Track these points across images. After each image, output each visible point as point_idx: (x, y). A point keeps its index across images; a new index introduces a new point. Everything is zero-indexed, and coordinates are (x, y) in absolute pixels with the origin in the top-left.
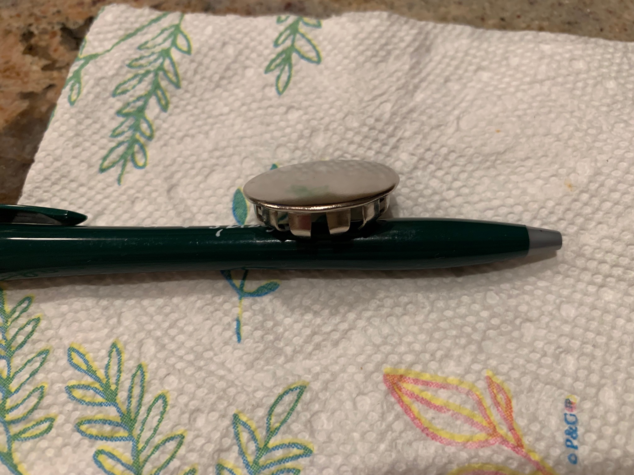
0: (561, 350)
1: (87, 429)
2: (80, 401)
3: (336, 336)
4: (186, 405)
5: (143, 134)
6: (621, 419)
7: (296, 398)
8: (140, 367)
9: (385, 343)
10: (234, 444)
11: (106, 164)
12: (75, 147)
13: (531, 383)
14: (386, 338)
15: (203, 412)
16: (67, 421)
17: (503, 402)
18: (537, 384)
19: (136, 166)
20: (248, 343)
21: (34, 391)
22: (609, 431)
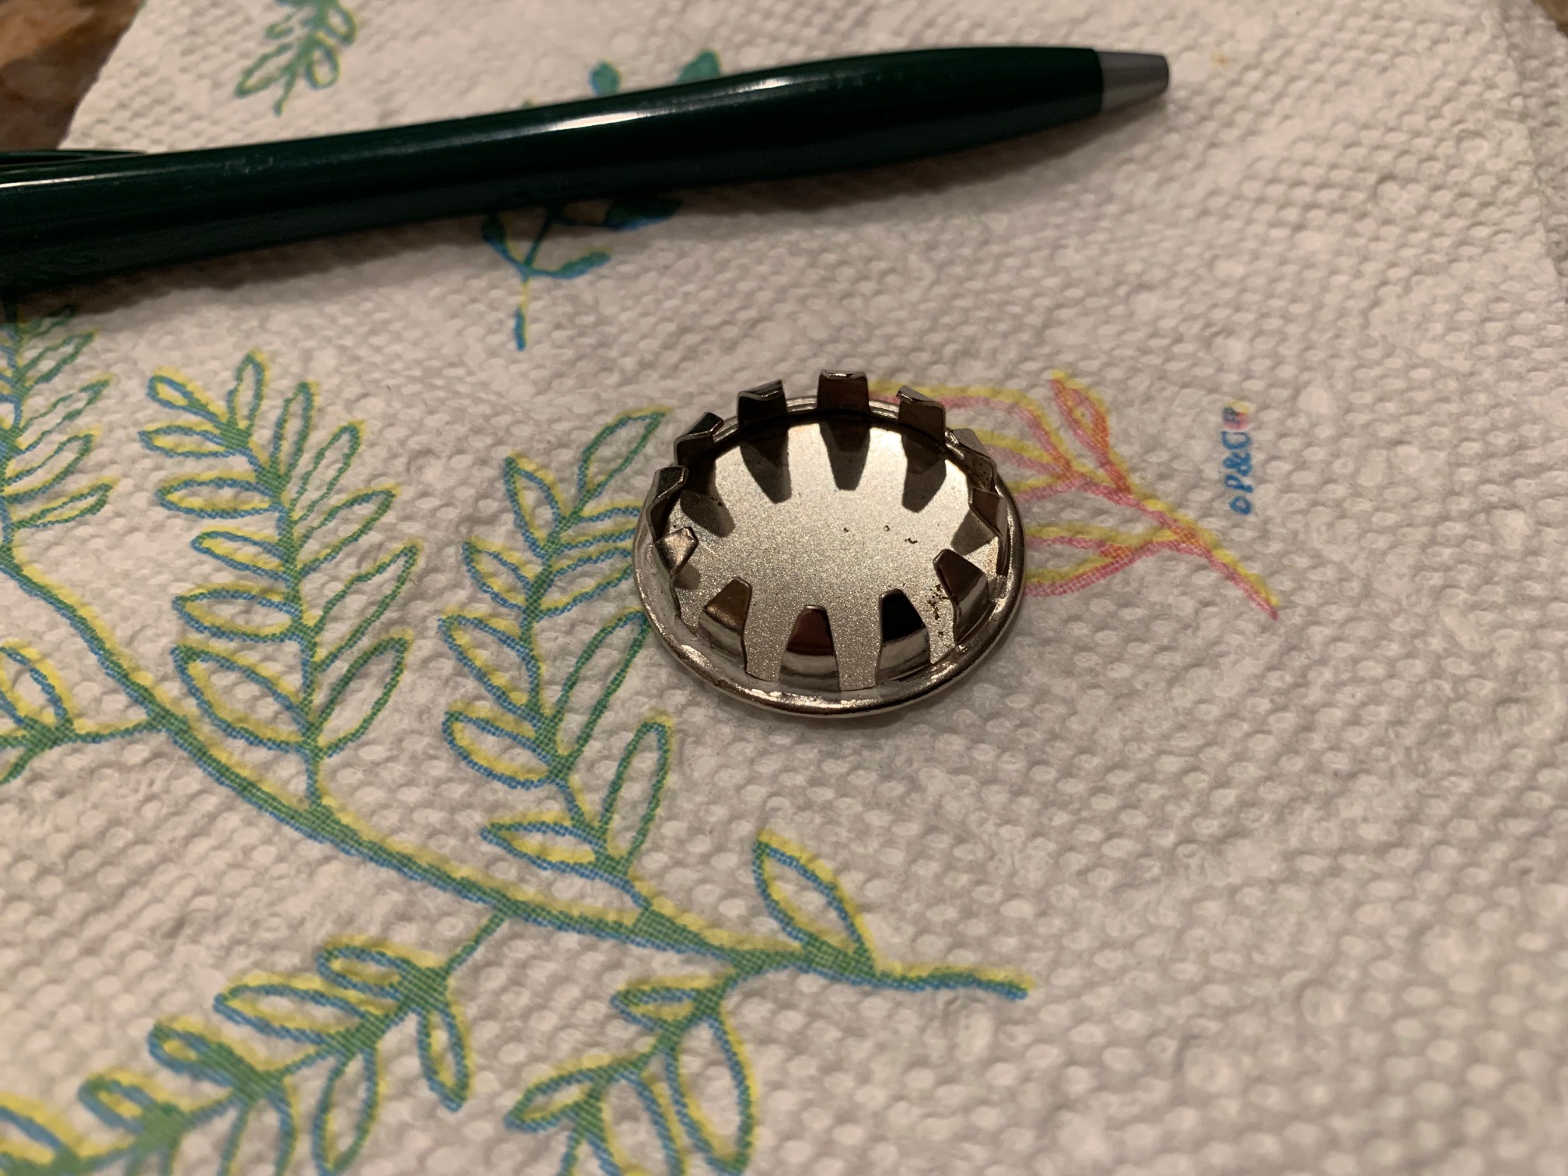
0: (1214, 329)
1: (182, 499)
2: (169, 453)
3: (731, 332)
4: (402, 443)
5: (331, 32)
6: (1344, 434)
7: (642, 431)
8: (303, 388)
9: (834, 340)
10: (504, 511)
11: (252, 81)
12: (187, 52)
13: (1150, 387)
14: (839, 330)
15: (438, 457)
16: (138, 488)
17: (1087, 421)
18: (1163, 389)
19: (314, 84)
20: (539, 350)
21: (69, 440)
22: (1317, 454)
